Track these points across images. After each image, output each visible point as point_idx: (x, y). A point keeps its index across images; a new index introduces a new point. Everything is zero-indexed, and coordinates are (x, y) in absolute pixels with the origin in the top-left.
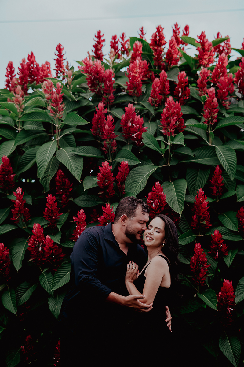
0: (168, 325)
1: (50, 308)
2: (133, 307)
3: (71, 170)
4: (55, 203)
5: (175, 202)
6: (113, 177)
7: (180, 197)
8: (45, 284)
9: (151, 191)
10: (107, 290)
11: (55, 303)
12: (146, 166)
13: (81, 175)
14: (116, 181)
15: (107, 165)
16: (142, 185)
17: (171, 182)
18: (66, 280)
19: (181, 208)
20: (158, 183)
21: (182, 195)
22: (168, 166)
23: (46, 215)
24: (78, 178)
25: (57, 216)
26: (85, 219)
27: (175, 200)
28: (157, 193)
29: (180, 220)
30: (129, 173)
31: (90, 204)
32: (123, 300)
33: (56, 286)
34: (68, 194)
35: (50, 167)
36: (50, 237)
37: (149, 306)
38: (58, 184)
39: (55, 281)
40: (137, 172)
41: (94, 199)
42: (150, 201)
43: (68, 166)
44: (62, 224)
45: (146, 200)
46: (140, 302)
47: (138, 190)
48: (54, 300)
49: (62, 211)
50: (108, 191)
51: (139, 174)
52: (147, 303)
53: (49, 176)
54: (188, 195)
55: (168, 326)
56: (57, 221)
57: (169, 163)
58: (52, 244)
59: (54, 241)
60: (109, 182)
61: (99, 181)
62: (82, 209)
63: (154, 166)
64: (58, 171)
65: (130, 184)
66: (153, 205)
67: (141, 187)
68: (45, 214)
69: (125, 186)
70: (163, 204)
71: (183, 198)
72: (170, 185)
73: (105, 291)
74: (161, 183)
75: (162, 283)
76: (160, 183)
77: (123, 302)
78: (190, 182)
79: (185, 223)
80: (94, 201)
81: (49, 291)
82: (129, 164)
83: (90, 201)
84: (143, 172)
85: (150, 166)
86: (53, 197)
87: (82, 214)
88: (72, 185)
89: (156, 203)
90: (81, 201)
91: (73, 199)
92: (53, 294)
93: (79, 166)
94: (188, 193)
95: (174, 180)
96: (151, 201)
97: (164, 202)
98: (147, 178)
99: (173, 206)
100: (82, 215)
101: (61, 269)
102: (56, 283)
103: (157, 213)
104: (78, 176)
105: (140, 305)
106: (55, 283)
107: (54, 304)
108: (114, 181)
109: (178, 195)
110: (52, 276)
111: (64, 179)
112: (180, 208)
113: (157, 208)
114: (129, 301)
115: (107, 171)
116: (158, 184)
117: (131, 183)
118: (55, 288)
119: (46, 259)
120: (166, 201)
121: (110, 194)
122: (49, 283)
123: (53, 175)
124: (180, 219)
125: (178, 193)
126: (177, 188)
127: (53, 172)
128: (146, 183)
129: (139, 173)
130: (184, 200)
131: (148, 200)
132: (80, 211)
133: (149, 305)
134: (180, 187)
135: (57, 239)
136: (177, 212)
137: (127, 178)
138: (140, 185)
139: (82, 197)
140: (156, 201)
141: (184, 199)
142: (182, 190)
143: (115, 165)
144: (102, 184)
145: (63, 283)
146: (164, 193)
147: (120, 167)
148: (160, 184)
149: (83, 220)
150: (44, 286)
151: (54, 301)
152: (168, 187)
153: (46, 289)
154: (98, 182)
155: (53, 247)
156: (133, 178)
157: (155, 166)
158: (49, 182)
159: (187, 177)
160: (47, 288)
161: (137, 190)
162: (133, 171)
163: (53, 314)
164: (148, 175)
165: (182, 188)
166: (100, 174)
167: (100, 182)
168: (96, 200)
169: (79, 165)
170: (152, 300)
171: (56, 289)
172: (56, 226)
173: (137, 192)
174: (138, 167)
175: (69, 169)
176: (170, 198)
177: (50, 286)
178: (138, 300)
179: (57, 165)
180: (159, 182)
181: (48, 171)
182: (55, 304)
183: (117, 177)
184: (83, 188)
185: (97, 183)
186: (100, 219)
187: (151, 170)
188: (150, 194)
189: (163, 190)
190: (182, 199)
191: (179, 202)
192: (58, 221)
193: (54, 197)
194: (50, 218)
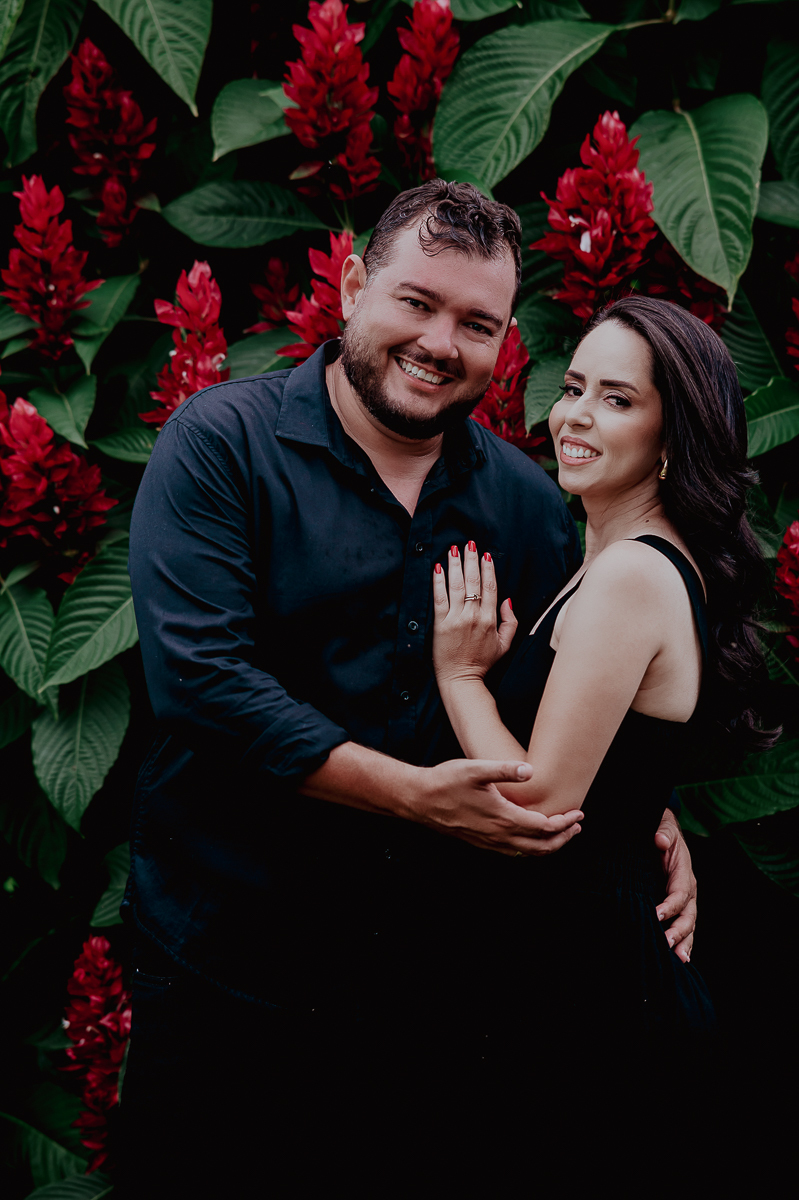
0: (671, 935)
1: (40, 774)
2: (464, 825)
3: (145, 42)
4: (61, 221)
5: (703, 225)
6: (370, 83)
7: (728, 198)
8: (14, 649)
9: (575, 162)
10: (316, 733)
11: (67, 748)
12: (548, 25)
13: (197, 71)
14: (385, 105)
15: (339, 18)
16: (525, 130)
17: (678, 110)
18: (121, 634)
19: (736, 257)
20: (611, 121)
21: (739, 183)
22: (669, 24)
23: (15, 289)
24: (183, 88)
25: (73, 297)
26: (215, 315)
27: (701, 215)
28: (606, 175)
29: (728, 323)
30: (458, 65)
31: (252, 232)
32: (411, 785)
33: (70, 664)
34: (134, 173)
35: (41, 29)
36: (31, 410)
37: (558, 821)
38: (77, 120)
39: (66, 640)
40: (497, 56)
41: (272, 204)
42: (565, 217)
43: (131, 23)
44: (101, 334)
45: (547, 210)
46: (503, 800)
47: (504, 158)
48: (62, 734)
49: (103, 265)
50: (342, 160)
51: (509, 70)
52: (548, 806)
53: (36, 73)
54: (772, 185)
55: (671, 942)
56: (73, 320)
57: (676, 9)
58: (43, 447)
59: (56, 427)
60: (349, 112)
61: (294, 105)
62: (201, 261)
63: (590, 26)
64: (75, 51)
65: (459, 124)
66: (585, 244)
67: (518, 142)
68: (10, 282)
69: (432, 134)
70: (635, 236)
71: (745, 199)
72: (674, 128)
73: (304, 736)
74: (628, 119)
75: (644, 694)
76: (622, 119)
77: (409, 798)
78: (784, 115)
79: (751, 335)
80: (270, 215)
81: (36, 688)
82: (460, 14)
83: (250, 214)
84: (532, 60)
85: (570, 23)
86: (49, 189)
87: (201, 285)
88: (152, 127)
89: (597, 231)
90: (203, 213)
91: (163, 204)
92: (54, 701)
93: (188, 22)
94: (771, 172)
95: (695, 102)
96: (575, 221)
97: (640, 224)
98: (552, 89)
99: (688, 245)
100: (201, 296)
101: (93, 577)
102: (68, 646)
103: (602, 283)
104: (185, 78)
105: (507, 817)
106: (63, 648)
107: (63, 753)
108: (376, 108)
109: (717, 186)
110: (50, 609)
111: (107, 95)
112: (729, 255)
113: (602, 261)
114: (441, 793)
115: (337, 48)
116: (612, 124)
117: (466, 119)
118: (64, 676)
119: (17, 520)
120: (656, 217)
121: (352, 179)
122: (34, 646)
123: (54, 72)
124: (728, 316)
125: (718, 175)
126: (714, 146)
127: (53, 55)
128: (547, 117)
129: (507, 65)
130: (754, 212)
131: (555, 216)
132: (189, 268)
133: (561, 816)
134: (729, 141)
135: (69, 418)
136: (712, 278)
137: (443, 89)
138: (516, 131)
139: (209, 194)
140: (602, 219)
141: (749, 207)
142: (740, 157)
143: (381, 22)
144: (314, 125)
145: (104, 651)
146: (642, 176)
147: (410, 28)
148: (621, 126)
149: (209, 320)
150: (9, 663)
151: (65, 738)
152: (663, 140)
153: (17, 673)
154: (290, 110)
155: (51, 463)
156: (479, 91)
157: (598, 26)
158: (32, 106)
159: (769, 85)
160: (22, 669)
161: (497, 159)
162: (478, 50)
163: (56, 803)
164: (558, 74)
165: (744, 145)
166: (300, 68)
167: (303, 110)
168: (280, 208)
169: (188, 15)
170: (580, 793)
171: (67, 680)
172: (72, 348)
173: (500, 170)
174: (503, 32)
175: (135, 38)
176: (674, 203)
177: (39, 659)
178: (493, 787)
179: (75, 17)
180: (616, 115)
181: (29, 48)
182: (69, 753)
183: (393, 88)
184: (211, 146)
185: (289, 117)
186: (300, 316)
187: (573, 46)
188: (569, 179)
189: (641, 160)
190: (742, 207)
191: (724, 224)
192: (82, 321)
193: (56, 191)
194: (37, 303)
